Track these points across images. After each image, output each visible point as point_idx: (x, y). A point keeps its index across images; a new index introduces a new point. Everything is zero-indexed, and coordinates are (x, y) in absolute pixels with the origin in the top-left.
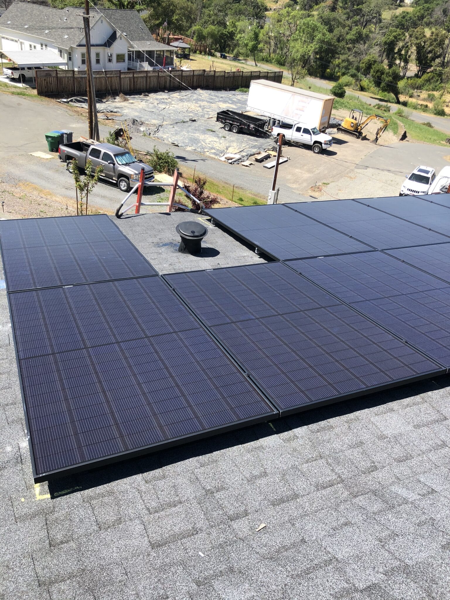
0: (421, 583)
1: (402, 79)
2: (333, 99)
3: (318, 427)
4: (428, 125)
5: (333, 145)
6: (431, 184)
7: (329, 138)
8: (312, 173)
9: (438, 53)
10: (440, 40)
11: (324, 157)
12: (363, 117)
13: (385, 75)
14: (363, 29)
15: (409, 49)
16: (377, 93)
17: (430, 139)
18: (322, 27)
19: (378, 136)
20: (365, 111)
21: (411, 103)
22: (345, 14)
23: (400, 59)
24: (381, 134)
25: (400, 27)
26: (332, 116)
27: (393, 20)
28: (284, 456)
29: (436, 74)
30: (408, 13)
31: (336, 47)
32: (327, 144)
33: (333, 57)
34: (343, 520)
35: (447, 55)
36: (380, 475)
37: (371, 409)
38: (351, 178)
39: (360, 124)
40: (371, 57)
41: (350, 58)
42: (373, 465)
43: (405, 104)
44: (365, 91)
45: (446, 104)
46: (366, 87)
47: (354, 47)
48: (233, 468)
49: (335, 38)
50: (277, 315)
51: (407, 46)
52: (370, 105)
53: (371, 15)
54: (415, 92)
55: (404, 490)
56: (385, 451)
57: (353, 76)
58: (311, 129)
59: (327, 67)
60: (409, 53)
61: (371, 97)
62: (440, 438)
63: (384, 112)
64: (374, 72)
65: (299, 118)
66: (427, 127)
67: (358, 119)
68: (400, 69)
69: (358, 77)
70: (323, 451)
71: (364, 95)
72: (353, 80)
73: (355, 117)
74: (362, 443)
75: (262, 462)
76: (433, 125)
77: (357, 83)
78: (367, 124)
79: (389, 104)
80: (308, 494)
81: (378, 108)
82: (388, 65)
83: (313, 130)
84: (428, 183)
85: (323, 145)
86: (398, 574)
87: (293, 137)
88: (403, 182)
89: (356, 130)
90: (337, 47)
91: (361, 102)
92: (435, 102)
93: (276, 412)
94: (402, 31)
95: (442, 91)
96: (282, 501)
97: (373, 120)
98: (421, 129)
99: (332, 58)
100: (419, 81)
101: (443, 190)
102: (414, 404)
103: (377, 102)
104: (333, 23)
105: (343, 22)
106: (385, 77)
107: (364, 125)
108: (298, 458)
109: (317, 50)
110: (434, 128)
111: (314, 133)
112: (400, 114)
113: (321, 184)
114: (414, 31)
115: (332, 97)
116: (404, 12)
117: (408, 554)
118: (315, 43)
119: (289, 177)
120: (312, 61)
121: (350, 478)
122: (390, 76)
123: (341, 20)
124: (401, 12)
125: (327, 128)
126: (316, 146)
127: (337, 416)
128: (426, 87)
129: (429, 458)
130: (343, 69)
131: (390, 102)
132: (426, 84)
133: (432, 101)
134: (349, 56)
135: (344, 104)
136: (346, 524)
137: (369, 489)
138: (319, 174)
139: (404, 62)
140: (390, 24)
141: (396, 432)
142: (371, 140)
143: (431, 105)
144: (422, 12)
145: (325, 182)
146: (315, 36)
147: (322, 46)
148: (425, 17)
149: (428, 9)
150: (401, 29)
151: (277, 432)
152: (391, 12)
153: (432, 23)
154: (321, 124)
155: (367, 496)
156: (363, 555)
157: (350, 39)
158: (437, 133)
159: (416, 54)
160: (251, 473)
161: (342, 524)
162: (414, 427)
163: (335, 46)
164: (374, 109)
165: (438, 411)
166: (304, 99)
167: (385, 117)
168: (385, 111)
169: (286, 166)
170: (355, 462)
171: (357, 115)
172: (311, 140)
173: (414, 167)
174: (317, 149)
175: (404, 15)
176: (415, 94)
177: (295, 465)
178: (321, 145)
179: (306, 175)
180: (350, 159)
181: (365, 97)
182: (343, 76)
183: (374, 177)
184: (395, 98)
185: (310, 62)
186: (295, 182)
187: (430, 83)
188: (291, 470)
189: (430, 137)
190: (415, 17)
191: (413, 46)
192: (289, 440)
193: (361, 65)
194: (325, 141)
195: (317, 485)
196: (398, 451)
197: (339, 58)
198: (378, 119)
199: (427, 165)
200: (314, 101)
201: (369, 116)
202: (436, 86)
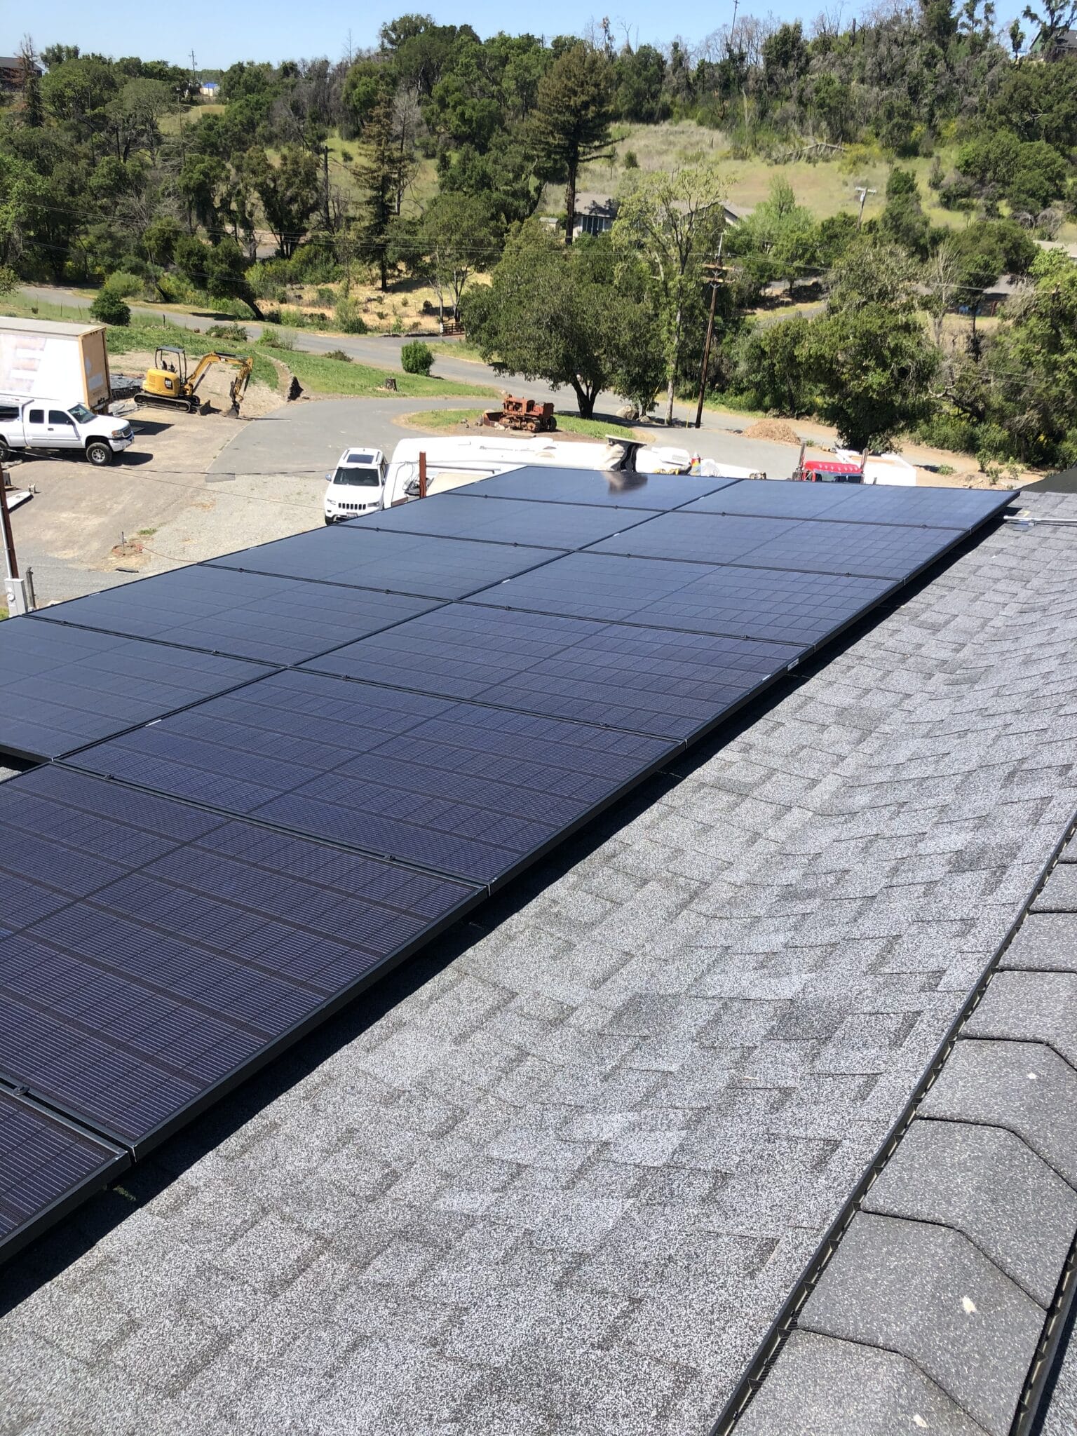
0: (529, 1396)
1: (252, 266)
2: (103, 332)
3: (242, 1141)
4: (339, 356)
5: (136, 437)
6: (383, 484)
7: (122, 424)
8: (106, 513)
9: (311, 201)
10: (306, 173)
11: (123, 471)
12: (188, 363)
13: (210, 260)
14: (125, 161)
15: (245, 198)
16: (205, 302)
17: (353, 386)
18: (19, 163)
19: (237, 399)
20: (187, 346)
21: (288, 314)
22: (67, 129)
23: (233, 222)
24: (241, 392)
25: (209, 150)
26: (111, 371)
27: (188, 136)
28: (171, 1255)
29: (320, 246)
30: (216, 117)
31: (71, 209)
32: (121, 439)
33: (71, 231)
34: (346, 1340)
35: (330, 204)
36: (409, 1186)
37: (354, 1042)
38: (204, 506)
39: (186, 380)
40: (164, 222)
41: (113, 229)
42: (386, 1171)
43: (275, 318)
44: (177, 302)
45: (361, 306)
46: (175, 292)
47: (117, 204)
48: (41, 1354)
49: (61, 187)
50: (72, 904)
51: (239, 192)
52: (198, 331)
53: (134, 128)
54: (289, 290)
55: (463, 1195)
56: (407, 1127)
57: (135, 270)
58: (70, 411)
59: (63, 257)
60: (249, 207)
61: (195, 314)
62: (513, 1042)
63: (235, 343)
64: (183, 256)
65: (29, 389)
66: (339, 362)
67: (177, 368)
68: (240, 244)
69: (148, 271)
70: (265, 1194)
71: (177, 311)
72: (138, 281)
73: (168, 363)
74: (351, 1131)
75: (118, 1298)
76: (349, 355)
77: (151, 285)
78: (203, 376)
79: (241, 324)
80: (253, 1321)
81: (219, 336)
82: (210, 238)
83: (74, 412)
84: (378, 484)
85: (111, 442)
86: (481, 1404)
87: (27, 438)
88: (324, 491)
89: (182, 394)
90: (73, 207)
91: (172, 327)
92: (338, 305)
93: (119, 1153)
94: (216, 158)
95: (345, 281)
96: (192, 1371)
97: (213, 365)
98: (326, 369)
99: (68, 235)
100: (291, 265)
101: (410, 491)
102: (444, 991)
103: (211, 322)
104: (43, 152)
105: (67, 148)
106: (211, 265)
107: (197, 380)
108: (209, 1241)
109: (24, 219)
110: (354, 362)
111: (79, 418)
112: (271, 341)
113: (135, 535)
114: (243, 158)
115: (97, 326)
116: (206, 116)
117: (493, 1342)
118: (12, 203)
119: (49, 535)
120: (21, 245)
121: (345, 1228)
122: (221, 261)
123: (63, 144)
124: (201, 116)
125: (110, 401)
126: (94, 448)
127: (280, 1094)
128: (308, 277)
129: (500, 1099)
130: (106, 258)
131: (242, 319)
132: (306, 271)
133: (330, 304)
134: (110, 226)
135: (133, 338)
136: (354, 1347)
137: (392, 1232)
138: (124, 511)
139: (242, 227)
140: (184, 145)
141: (421, 1070)
142: (224, 410)
143: (330, 314)
144: (247, 112)
145: (144, 529)
146: (9, 187)
147: (35, 210)
148: (258, 124)
149: (258, 106)
150: (212, 154)
151: (141, 1203)
152: (177, 117)
153: (276, 136)
154: (91, 393)
155: (390, 1250)
156: (402, 1401)
157: (101, 187)
158: (362, 371)
159: (263, 208)
160: (93, 1342)
161: (345, 1351)
162: (456, 1042)
163: (68, 206)
164: (208, 339)
165: (495, 985)
166: (27, 340)
167: (240, 353)
168: (235, 339)
169: (33, 510)
170: (347, 1183)
171: (172, 359)
172: (78, 436)
173: (338, 454)
174: (99, 455)
175: (210, 122)
176: (291, 294)
177: (204, 1264)
178: (108, 444)
179: (93, 522)
180: (188, 463)
181: (180, 315)
182: (111, 273)
183: (255, 494)
184: (251, 310)
185: (14, 248)
186: (69, 544)
187: (315, 267)
188: (198, 1280)
189: (351, 381)
190: (236, 125)
191: (252, 190)
192: (175, 1208)
193: (146, 244)
194: (114, 433)
195: (272, 1285)
196: (434, 1113)
197: (87, 233)
198: (223, 360)
199: (364, 446)
200: (52, 343)
201: (201, 357)
202: (329, 272)
